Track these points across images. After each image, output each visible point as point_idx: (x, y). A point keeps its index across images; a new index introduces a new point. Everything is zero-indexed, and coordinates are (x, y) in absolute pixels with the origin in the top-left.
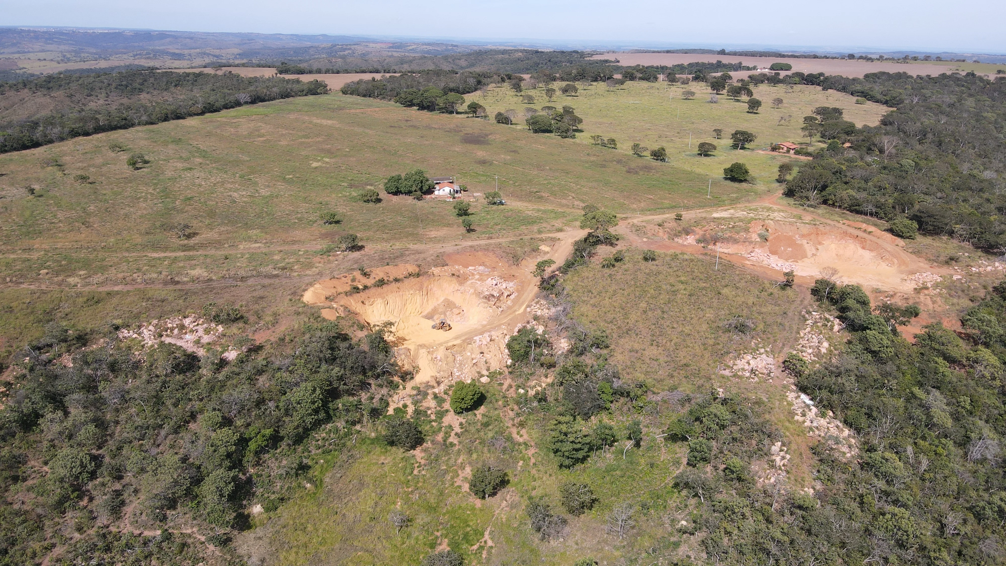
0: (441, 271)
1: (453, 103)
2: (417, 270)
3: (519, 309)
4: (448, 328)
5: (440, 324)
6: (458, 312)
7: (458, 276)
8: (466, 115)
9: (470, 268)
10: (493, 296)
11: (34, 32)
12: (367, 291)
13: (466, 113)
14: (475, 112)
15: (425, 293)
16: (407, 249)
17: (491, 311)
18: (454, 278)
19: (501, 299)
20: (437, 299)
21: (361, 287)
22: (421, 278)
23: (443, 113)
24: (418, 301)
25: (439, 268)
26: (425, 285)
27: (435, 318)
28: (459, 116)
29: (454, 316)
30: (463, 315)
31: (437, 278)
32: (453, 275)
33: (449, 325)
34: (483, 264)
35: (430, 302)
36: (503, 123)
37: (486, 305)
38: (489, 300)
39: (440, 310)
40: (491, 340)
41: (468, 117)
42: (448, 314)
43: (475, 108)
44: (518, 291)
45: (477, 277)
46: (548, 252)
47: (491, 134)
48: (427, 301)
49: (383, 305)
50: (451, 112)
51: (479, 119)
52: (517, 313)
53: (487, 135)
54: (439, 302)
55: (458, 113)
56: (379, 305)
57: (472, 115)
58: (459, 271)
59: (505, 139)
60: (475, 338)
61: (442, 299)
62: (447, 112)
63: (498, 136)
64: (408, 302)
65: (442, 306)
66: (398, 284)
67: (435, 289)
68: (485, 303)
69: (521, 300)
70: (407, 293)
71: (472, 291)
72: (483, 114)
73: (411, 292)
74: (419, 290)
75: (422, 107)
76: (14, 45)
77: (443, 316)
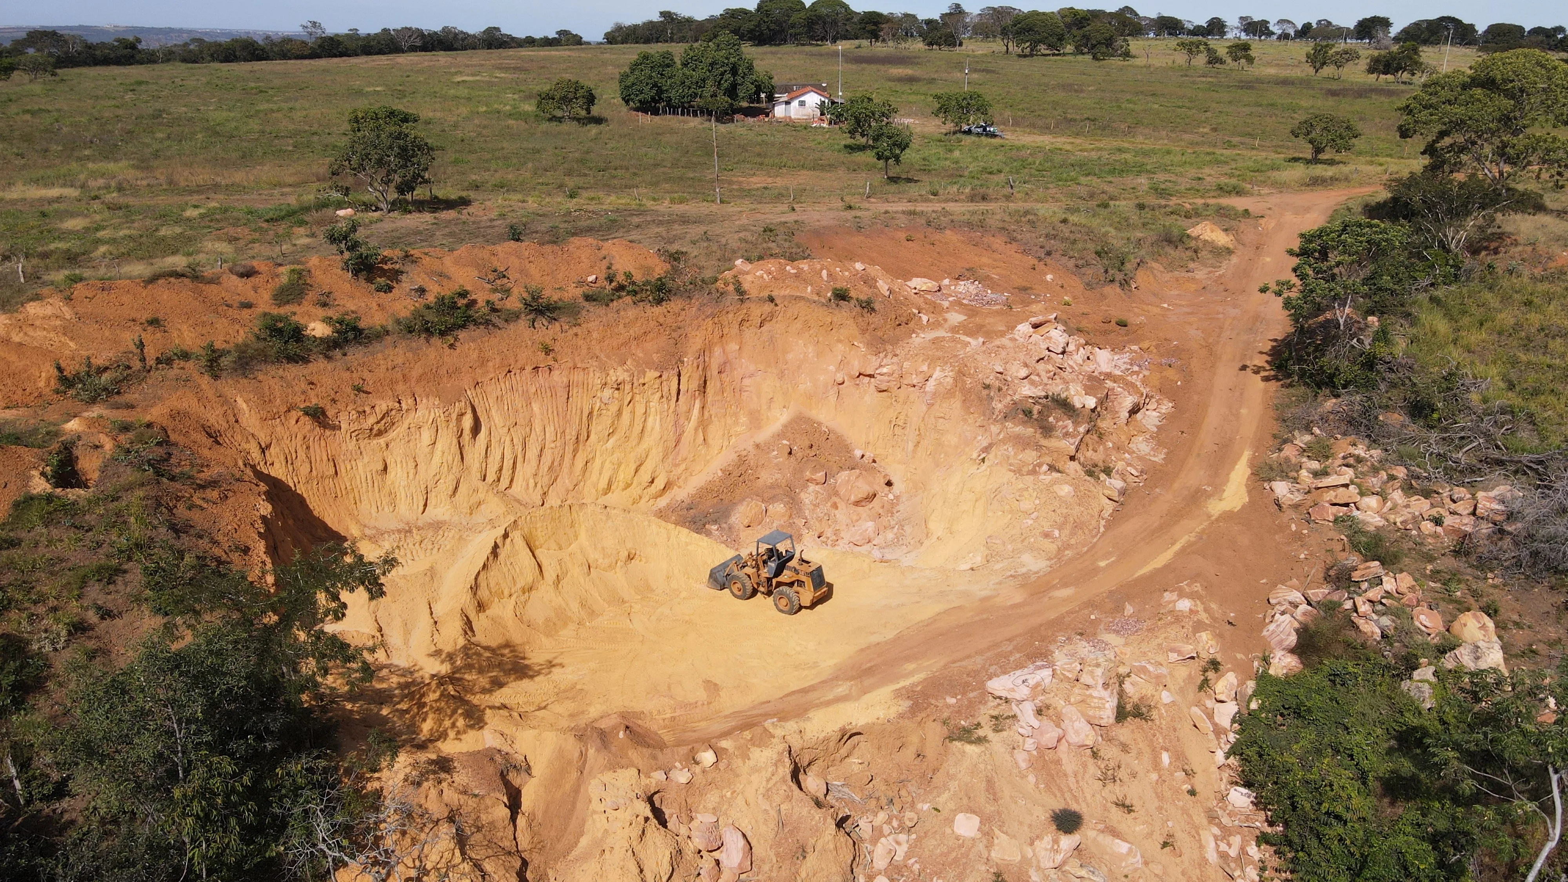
0: (780, 277)
2: (660, 268)
3: (1218, 489)
4: (807, 595)
5: (760, 562)
6: (863, 488)
7: (867, 306)
9: (918, 283)
10: (1064, 405)
12: (356, 354)
15: (689, 383)
16: (641, 212)
17: (1065, 490)
18: (844, 314)
19: (1104, 424)
20: (756, 420)
21: (318, 329)
22: (675, 305)
24: (654, 422)
25: (772, 265)
26: (696, 342)
27: (740, 515)
29: (842, 515)
30: (891, 508)
31: (757, 311)
32: (841, 296)
33: (818, 577)
34: (969, 273)
35: (715, 431)
37: (1030, 456)
38: (1047, 430)
39: (767, 477)
40: (1121, 715)
42: (808, 496)
44: (1166, 390)
45: (956, 318)
46: (1229, 251)
48: (703, 424)
49: (446, 441)
52: (1216, 507)
54: (764, 435)
56: (426, 436)
58: (869, 281)
60: (998, 685)
61: (779, 419)
64: (599, 428)
65: (777, 456)
66: (546, 331)
67: (745, 365)
68: (1022, 443)
69: (1207, 438)
70: (596, 380)
71: (942, 376)
73: (621, 374)
74: (661, 368)
77: (778, 508)
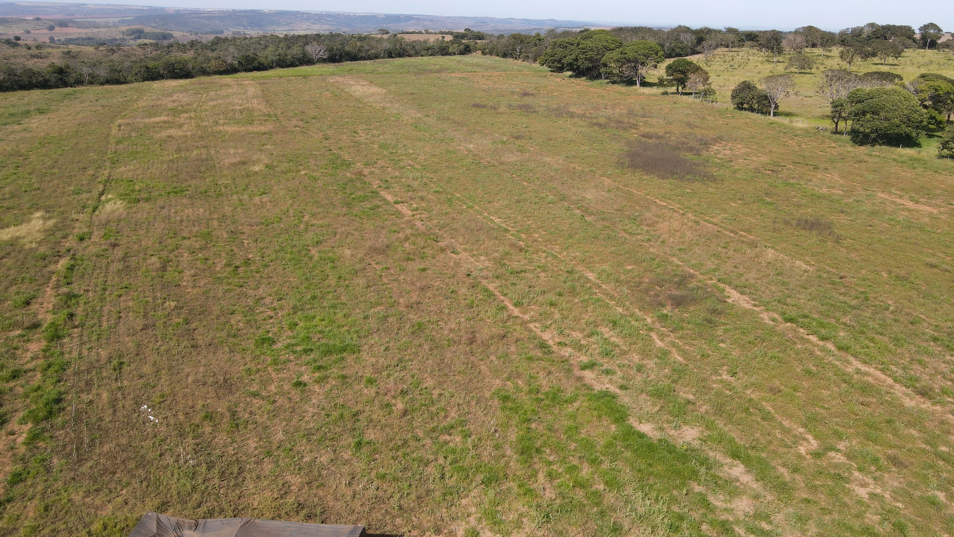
1: (636, 61)
8: (662, 90)
11: (308, 14)
13: (661, 83)
14: (682, 82)
23: (614, 83)
28: (647, 90)
36: (752, 110)
41: (666, 93)
43: (684, 73)
47: (719, 139)
50: (630, 82)
51: (690, 99)
53: (706, 144)
55: (644, 84)
57: (674, 89)
59: (764, 159)
62: (623, 82)
63: (740, 149)
72: (701, 87)
75: (579, 73)
76: (288, 24)
